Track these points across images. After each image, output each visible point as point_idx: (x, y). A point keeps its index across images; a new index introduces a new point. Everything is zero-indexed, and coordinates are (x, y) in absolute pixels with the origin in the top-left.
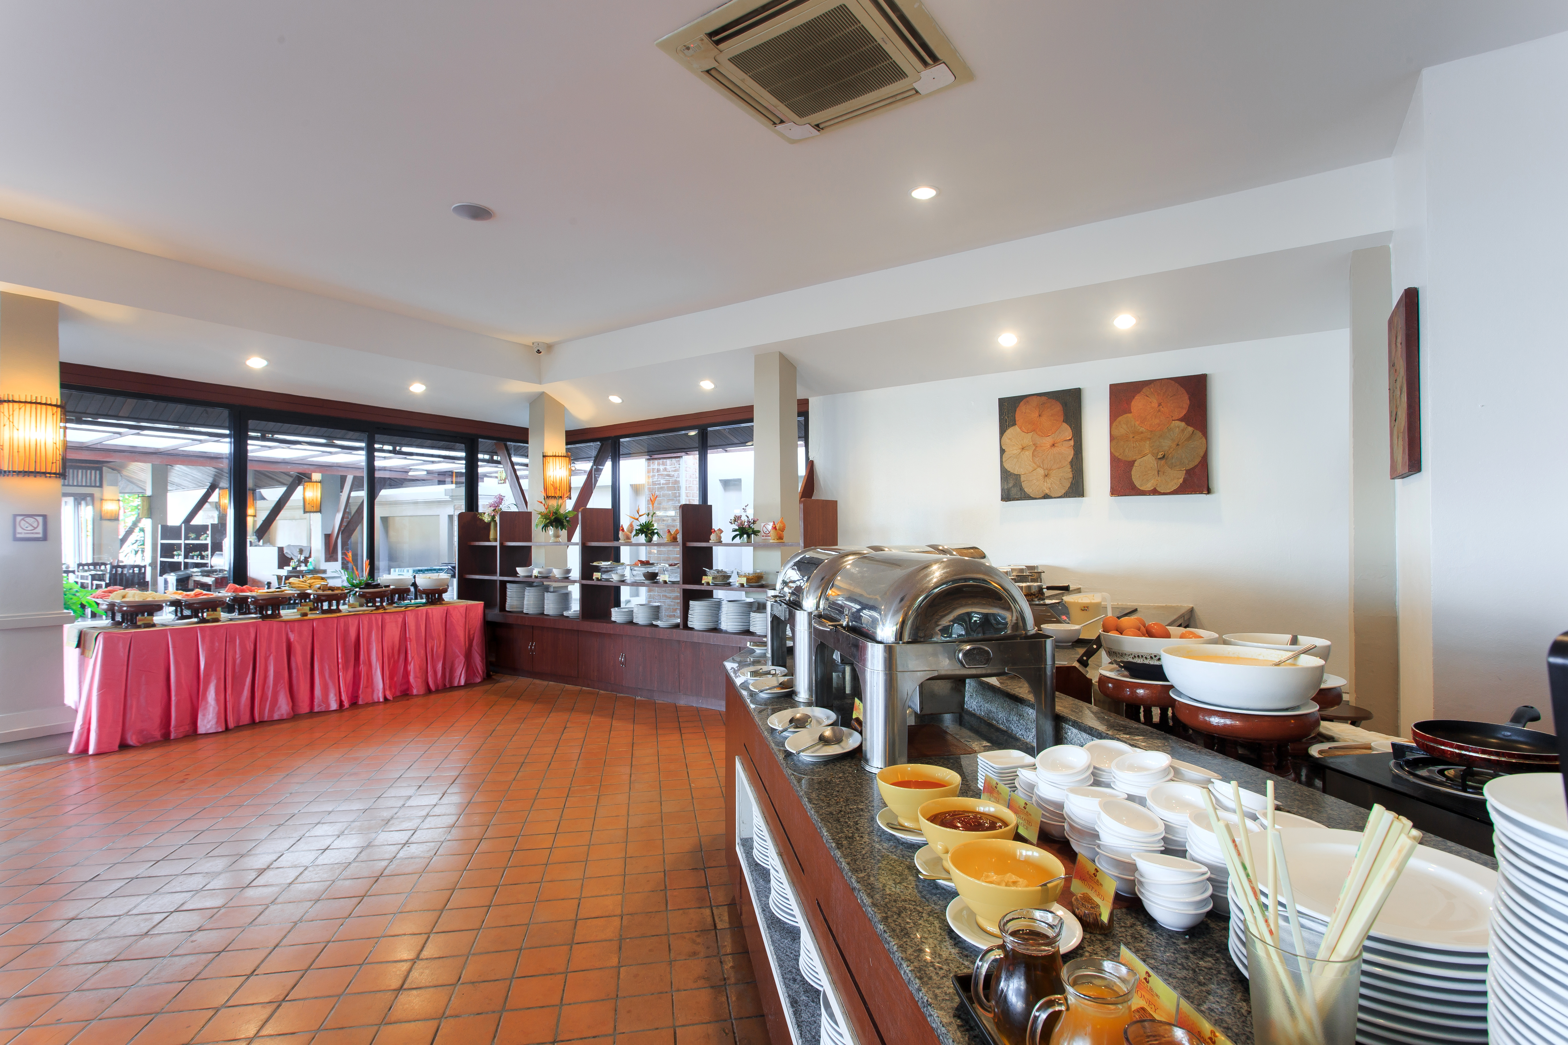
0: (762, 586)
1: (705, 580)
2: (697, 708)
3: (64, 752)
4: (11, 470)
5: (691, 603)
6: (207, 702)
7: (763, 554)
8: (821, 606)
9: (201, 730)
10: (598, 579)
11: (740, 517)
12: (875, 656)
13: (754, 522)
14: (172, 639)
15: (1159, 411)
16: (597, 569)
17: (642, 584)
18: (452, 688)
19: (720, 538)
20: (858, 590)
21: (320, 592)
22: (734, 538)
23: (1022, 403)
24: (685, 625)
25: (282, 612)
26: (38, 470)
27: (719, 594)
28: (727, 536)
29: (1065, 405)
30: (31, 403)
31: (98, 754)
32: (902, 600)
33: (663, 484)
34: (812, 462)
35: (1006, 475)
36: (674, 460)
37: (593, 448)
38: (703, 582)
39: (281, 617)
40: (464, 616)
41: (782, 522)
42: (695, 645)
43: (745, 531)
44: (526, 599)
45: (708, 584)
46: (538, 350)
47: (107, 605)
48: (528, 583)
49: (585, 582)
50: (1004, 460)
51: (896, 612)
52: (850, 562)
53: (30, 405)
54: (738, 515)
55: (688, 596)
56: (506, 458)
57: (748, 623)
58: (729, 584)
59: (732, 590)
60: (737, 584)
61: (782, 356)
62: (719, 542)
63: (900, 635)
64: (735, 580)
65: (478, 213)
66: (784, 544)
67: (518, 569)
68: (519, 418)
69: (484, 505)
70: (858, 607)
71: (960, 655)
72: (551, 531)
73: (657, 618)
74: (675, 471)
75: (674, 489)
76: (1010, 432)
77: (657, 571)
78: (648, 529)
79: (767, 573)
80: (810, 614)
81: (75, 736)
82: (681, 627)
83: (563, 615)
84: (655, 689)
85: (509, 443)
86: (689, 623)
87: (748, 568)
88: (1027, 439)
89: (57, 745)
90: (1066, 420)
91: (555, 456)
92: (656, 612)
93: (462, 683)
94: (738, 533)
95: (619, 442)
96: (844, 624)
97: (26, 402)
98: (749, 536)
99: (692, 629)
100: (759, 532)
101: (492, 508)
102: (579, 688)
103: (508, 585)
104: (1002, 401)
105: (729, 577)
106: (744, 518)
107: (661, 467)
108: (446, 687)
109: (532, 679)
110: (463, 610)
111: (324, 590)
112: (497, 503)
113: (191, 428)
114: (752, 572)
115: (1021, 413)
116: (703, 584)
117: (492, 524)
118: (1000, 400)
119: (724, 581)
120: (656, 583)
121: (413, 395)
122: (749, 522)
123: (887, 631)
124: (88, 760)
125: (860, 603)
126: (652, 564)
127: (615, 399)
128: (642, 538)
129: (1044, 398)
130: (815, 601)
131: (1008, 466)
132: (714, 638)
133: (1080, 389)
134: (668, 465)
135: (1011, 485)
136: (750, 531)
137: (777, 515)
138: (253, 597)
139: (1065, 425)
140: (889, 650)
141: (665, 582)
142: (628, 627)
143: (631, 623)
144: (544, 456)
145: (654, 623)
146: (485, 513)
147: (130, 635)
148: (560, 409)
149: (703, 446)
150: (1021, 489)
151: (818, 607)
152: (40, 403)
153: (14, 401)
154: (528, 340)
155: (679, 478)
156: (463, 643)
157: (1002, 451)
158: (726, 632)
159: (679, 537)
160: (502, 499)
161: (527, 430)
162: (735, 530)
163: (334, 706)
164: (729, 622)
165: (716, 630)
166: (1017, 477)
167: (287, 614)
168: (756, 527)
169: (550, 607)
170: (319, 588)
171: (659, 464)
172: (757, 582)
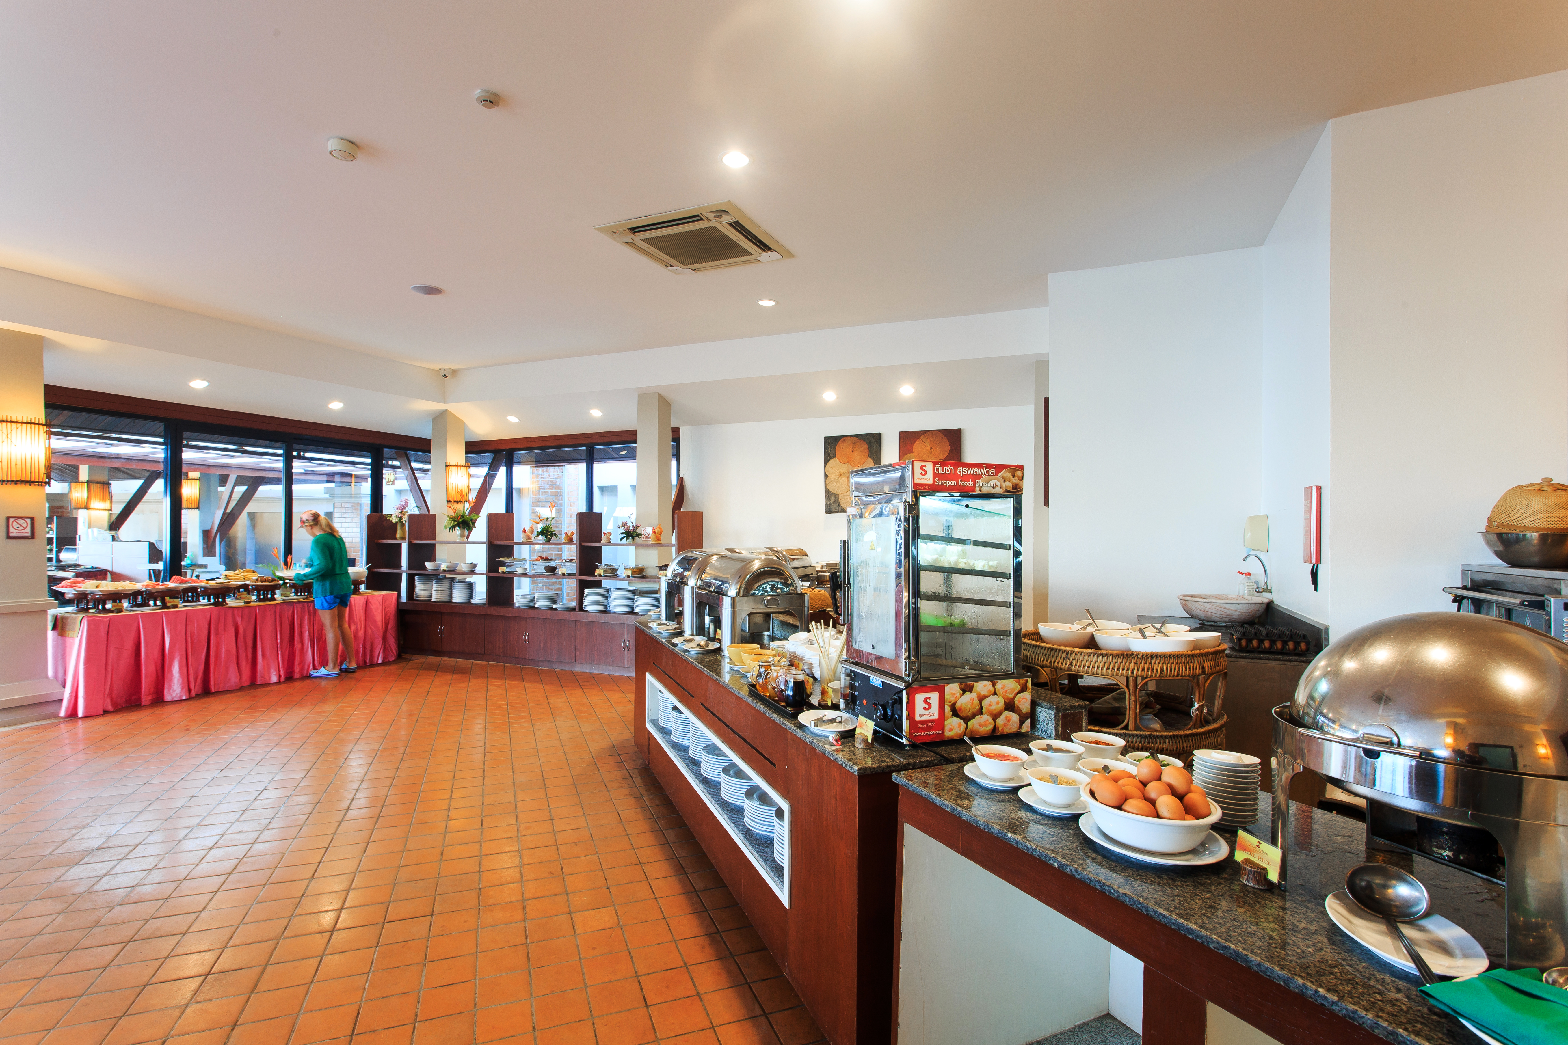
0: (644, 577)
1: (597, 572)
2: (590, 673)
3: (56, 716)
4: (9, 479)
5: (586, 590)
6: (172, 675)
7: (643, 552)
8: (698, 584)
9: (168, 698)
10: (503, 572)
11: (627, 523)
12: (726, 603)
13: (637, 527)
14: (142, 622)
15: (931, 452)
16: (503, 564)
17: (541, 576)
18: (374, 665)
19: (610, 539)
20: (719, 574)
21: (259, 583)
22: (621, 539)
23: (840, 441)
24: (580, 608)
25: (227, 600)
26: (33, 480)
27: (606, 584)
28: (616, 538)
29: (870, 445)
30: (27, 423)
31: (85, 717)
32: (739, 577)
33: (547, 489)
34: (682, 478)
35: (828, 494)
36: (557, 468)
37: (488, 457)
38: (596, 574)
39: (227, 604)
40: (381, 603)
41: (659, 528)
42: (589, 624)
43: (631, 534)
44: (434, 589)
45: (600, 575)
46: (445, 375)
47: (75, 594)
48: (435, 575)
49: (491, 574)
50: (827, 483)
51: (737, 583)
52: (715, 559)
53: (25, 425)
54: (625, 521)
55: (583, 586)
56: (406, 464)
57: (633, 605)
58: (616, 575)
59: (620, 580)
60: (624, 576)
61: (660, 396)
62: (609, 543)
63: (738, 594)
64: (622, 573)
65: (431, 291)
66: (661, 545)
67: (427, 564)
68: (423, 431)
69: (390, 507)
70: (720, 583)
71: (765, 602)
72: (458, 531)
73: (556, 602)
74: (558, 478)
75: (557, 493)
76: (832, 462)
77: (554, 565)
78: (548, 531)
79: (647, 567)
80: (692, 588)
81: (65, 703)
82: (577, 610)
83: (470, 603)
84: (555, 660)
85: (408, 452)
86: (583, 606)
87: (632, 564)
88: (844, 468)
89: (50, 709)
90: (870, 456)
91: (457, 466)
92: (555, 598)
93: (380, 661)
94: (625, 535)
95: (513, 454)
96: (712, 590)
97: (22, 423)
98: (633, 538)
99: (586, 611)
100: (641, 535)
101: (400, 511)
102: (485, 662)
103: (416, 578)
104: (826, 439)
105: (617, 570)
106: (629, 524)
107: (545, 474)
108: (367, 664)
109: (440, 658)
110: (380, 599)
111: (262, 582)
112: (403, 506)
113: (113, 435)
114: (634, 566)
115: (840, 448)
116: (596, 576)
117: (399, 525)
118: (825, 438)
119: (612, 573)
120: (554, 575)
121: (332, 411)
122: (633, 527)
123: (732, 592)
124: (77, 722)
125: (720, 581)
126: (551, 560)
127: (513, 419)
128: (541, 539)
129: (855, 439)
130: (695, 581)
131: (829, 488)
132: (604, 618)
133: (880, 433)
134: (552, 472)
135: (832, 502)
136: (634, 534)
137: (655, 521)
138: (201, 587)
139: (869, 459)
140: (733, 599)
141: (564, 574)
142: (532, 611)
143: (533, 607)
144: (447, 466)
145: (554, 606)
146: (391, 515)
147: (109, 618)
148: (461, 424)
149: (590, 460)
150: (839, 505)
151: (696, 584)
152: (34, 424)
153: (12, 422)
154: (436, 367)
155: (561, 484)
156: (381, 627)
157: (826, 476)
158: (614, 613)
159: (575, 539)
160: (408, 503)
161: (429, 441)
162: (623, 533)
163: (274, 679)
164: (617, 604)
165: (605, 611)
166: (836, 496)
167: (230, 601)
168: (639, 531)
169: (457, 596)
170: (257, 580)
171: (543, 471)
172: (639, 573)
